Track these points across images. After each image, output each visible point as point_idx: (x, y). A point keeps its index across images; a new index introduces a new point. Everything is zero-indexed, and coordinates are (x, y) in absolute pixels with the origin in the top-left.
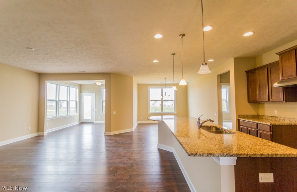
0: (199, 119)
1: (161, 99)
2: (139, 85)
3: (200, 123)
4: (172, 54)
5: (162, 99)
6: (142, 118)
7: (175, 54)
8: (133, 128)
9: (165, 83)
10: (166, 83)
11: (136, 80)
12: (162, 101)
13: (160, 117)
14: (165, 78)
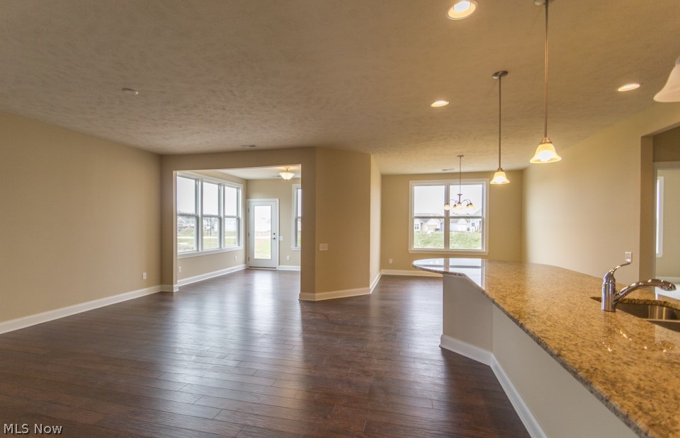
0: (610, 277)
1: (443, 215)
2: (385, 178)
3: (614, 291)
4: (496, 74)
5: (447, 212)
6: (391, 261)
7: (505, 73)
8: (371, 287)
9: (457, 170)
10: (463, 170)
11: (380, 165)
12: (447, 219)
13: (440, 261)
14: (461, 156)
